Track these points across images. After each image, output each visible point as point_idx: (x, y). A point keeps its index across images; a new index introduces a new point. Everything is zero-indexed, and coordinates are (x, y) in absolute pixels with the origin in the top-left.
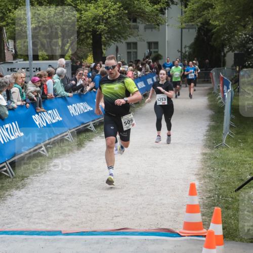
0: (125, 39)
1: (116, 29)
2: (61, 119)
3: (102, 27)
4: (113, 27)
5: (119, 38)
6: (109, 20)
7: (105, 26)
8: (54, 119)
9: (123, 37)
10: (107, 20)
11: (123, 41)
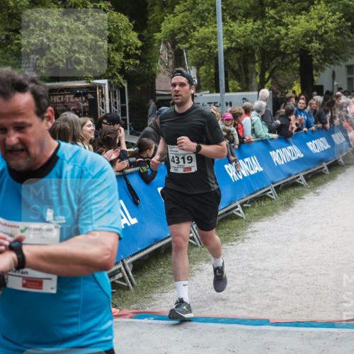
0: (345, 60)
1: (331, 47)
2: (261, 169)
3: (316, 45)
4: (329, 45)
5: (337, 59)
6: (325, 36)
7: (320, 44)
8: (252, 170)
9: (342, 58)
10: (322, 35)
11: (341, 63)
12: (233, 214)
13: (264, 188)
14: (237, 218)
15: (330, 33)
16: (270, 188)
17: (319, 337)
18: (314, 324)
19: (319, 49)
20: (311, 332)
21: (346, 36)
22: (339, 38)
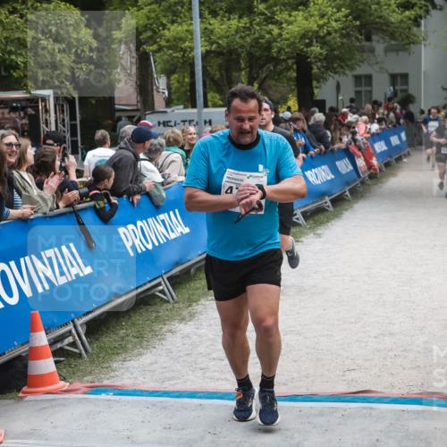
0: (352, 69)
1: (336, 53)
3: (316, 49)
4: (332, 50)
5: (342, 67)
6: (328, 38)
7: (321, 48)
9: (347, 66)
10: (324, 37)
11: (347, 72)
15: (333, 34)
17: (321, 414)
18: (315, 398)
19: (321, 54)
20: (311, 408)
21: (353, 39)
22: (345, 40)
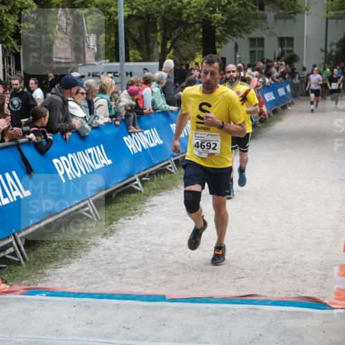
0: (248, 33)
1: (235, 19)
2: (161, 142)
3: (219, 16)
4: (232, 17)
5: (240, 31)
6: (228, 7)
7: (223, 15)
8: (152, 142)
9: (244, 30)
10: (225, 6)
11: (244, 35)
12: (131, 187)
13: (164, 161)
14: (135, 191)
15: (233, 4)
16: (169, 161)
17: (215, 313)
18: (211, 300)
19: (222, 20)
20: (208, 308)
21: (249, 8)
22: (242, 9)
